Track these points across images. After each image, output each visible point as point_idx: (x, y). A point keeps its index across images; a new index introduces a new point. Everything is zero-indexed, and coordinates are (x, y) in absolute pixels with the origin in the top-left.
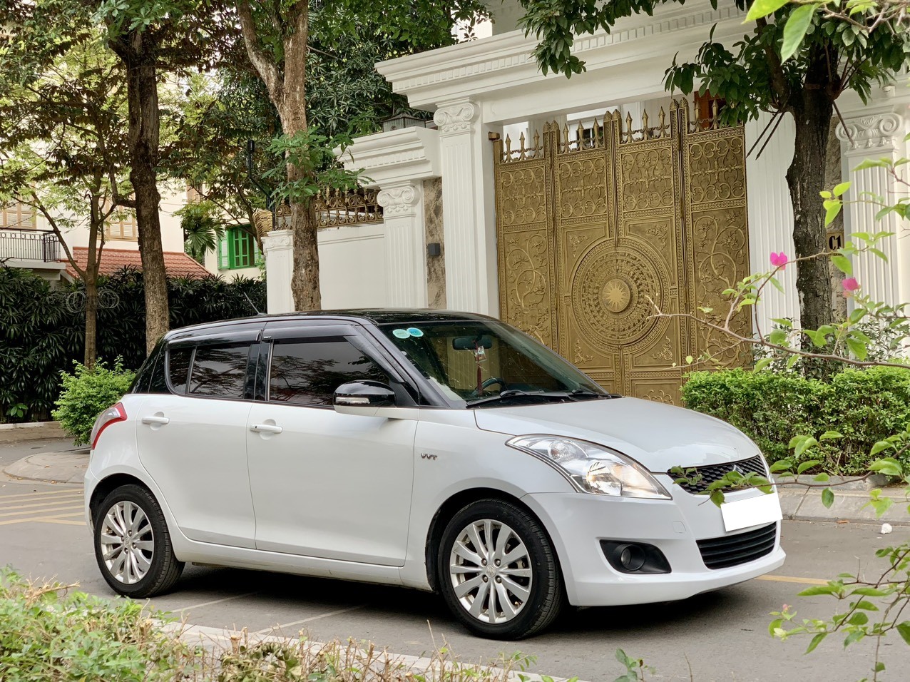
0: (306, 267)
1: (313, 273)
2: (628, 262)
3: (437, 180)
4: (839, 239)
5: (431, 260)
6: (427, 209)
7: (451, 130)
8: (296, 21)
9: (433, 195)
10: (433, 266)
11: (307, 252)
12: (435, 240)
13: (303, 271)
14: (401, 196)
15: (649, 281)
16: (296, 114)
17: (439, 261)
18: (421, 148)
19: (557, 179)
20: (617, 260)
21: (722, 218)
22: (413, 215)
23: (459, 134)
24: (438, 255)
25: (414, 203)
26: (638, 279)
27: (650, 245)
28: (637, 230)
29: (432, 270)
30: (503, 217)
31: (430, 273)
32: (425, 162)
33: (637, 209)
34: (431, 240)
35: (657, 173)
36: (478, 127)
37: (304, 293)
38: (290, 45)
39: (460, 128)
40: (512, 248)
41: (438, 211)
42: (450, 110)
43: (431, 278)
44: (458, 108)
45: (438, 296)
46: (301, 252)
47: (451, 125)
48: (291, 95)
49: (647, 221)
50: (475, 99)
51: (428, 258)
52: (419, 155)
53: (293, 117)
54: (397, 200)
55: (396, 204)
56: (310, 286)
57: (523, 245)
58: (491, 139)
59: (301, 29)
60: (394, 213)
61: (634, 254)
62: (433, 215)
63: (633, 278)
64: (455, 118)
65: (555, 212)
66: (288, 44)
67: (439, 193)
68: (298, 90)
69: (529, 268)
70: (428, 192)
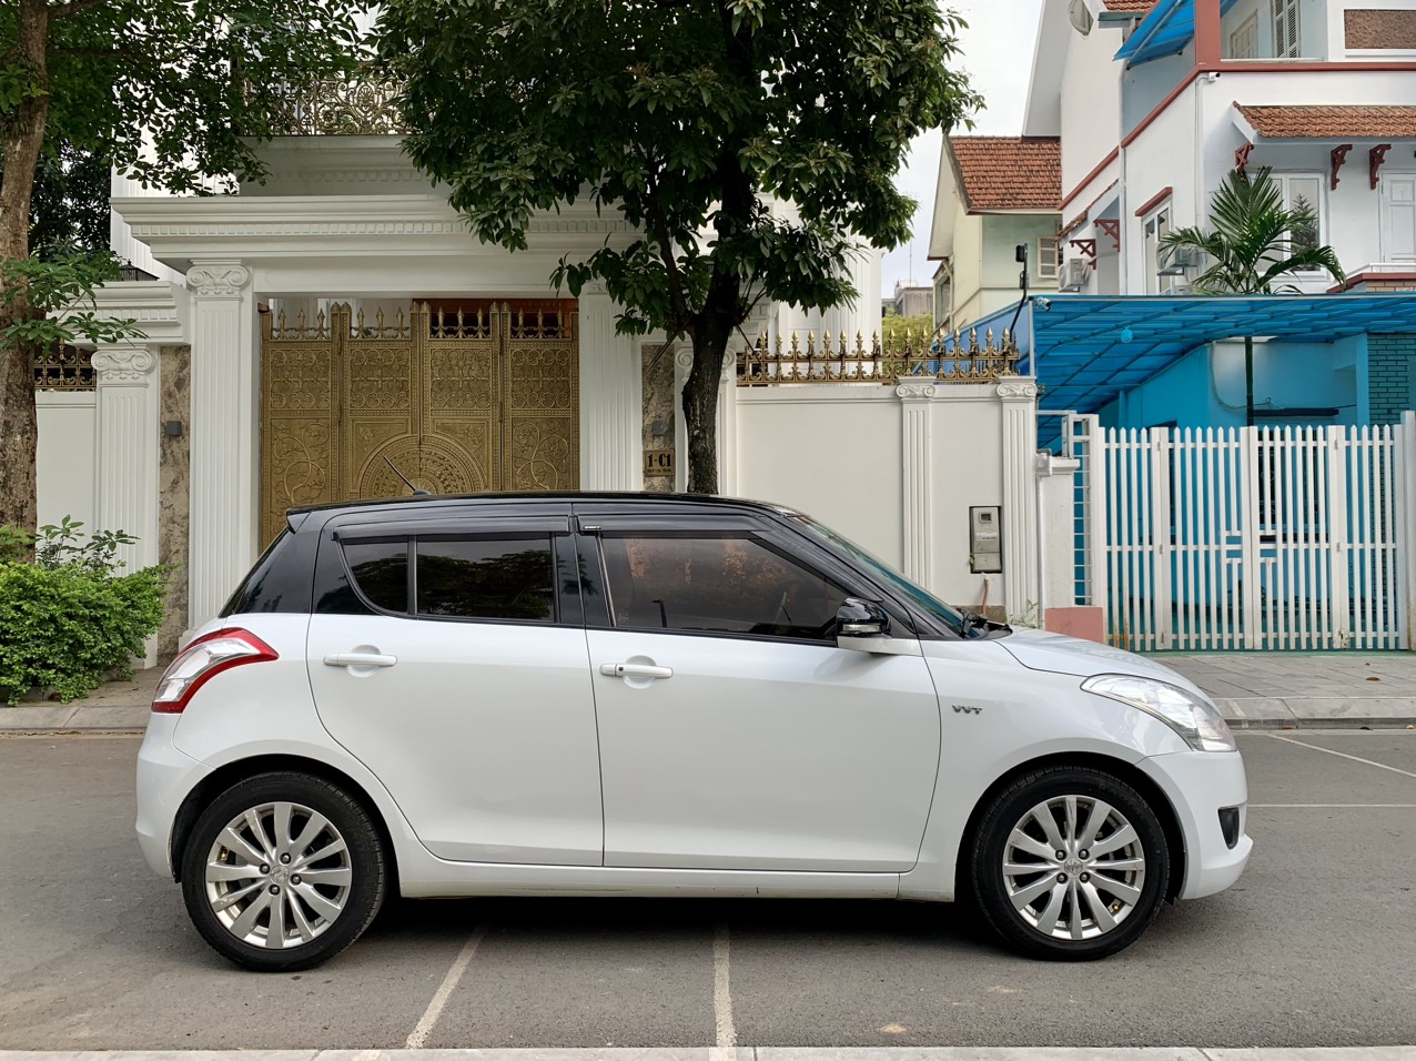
0: (23, 433)
1: (31, 442)
2: (434, 462)
3: (184, 349)
4: (669, 457)
5: (166, 440)
6: (164, 381)
7: (211, 293)
8: (31, 118)
9: (173, 365)
10: (170, 447)
11: (25, 414)
12: (176, 416)
13: (18, 438)
14: (130, 361)
15: (459, 483)
16: (16, 235)
17: (179, 442)
18: (173, 307)
19: (347, 367)
20: (421, 459)
21: (544, 426)
22: (146, 385)
23: (222, 299)
24: (177, 436)
25: (149, 371)
26: (446, 479)
27: (462, 446)
28: (446, 429)
29: (168, 452)
30: (271, 399)
31: (164, 455)
32: (174, 325)
33: (446, 407)
34: (168, 417)
35: (473, 373)
36: (248, 296)
37: (18, 466)
38: (18, 148)
39: (224, 293)
40: (281, 435)
41: (182, 383)
42: (212, 271)
43: (165, 462)
44: (224, 271)
45: (175, 482)
46: (15, 413)
47: (211, 288)
48: (12, 211)
49: (459, 421)
50: (247, 263)
51: (163, 437)
52: (168, 315)
53: (13, 239)
54: (124, 365)
55: (120, 370)
56: (27, 458)
57: (297, 432)
58: (261, 311)
59: (37, 130)
60: (116, 380)
61: (442, 454)
62: (173, 388)
63: (439, 478)
64: (218, 280)
65: (342, 400)
66: (15, 144)
67: (185, 364)
68: (22, 205)
69: (304, 459)
70: (167, 360)
